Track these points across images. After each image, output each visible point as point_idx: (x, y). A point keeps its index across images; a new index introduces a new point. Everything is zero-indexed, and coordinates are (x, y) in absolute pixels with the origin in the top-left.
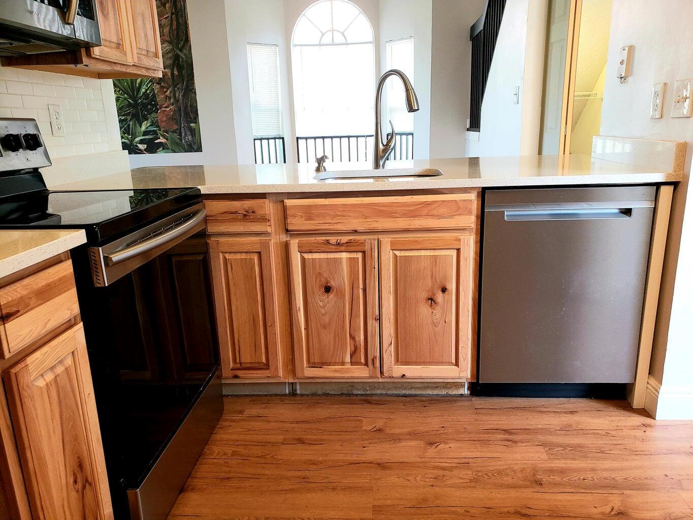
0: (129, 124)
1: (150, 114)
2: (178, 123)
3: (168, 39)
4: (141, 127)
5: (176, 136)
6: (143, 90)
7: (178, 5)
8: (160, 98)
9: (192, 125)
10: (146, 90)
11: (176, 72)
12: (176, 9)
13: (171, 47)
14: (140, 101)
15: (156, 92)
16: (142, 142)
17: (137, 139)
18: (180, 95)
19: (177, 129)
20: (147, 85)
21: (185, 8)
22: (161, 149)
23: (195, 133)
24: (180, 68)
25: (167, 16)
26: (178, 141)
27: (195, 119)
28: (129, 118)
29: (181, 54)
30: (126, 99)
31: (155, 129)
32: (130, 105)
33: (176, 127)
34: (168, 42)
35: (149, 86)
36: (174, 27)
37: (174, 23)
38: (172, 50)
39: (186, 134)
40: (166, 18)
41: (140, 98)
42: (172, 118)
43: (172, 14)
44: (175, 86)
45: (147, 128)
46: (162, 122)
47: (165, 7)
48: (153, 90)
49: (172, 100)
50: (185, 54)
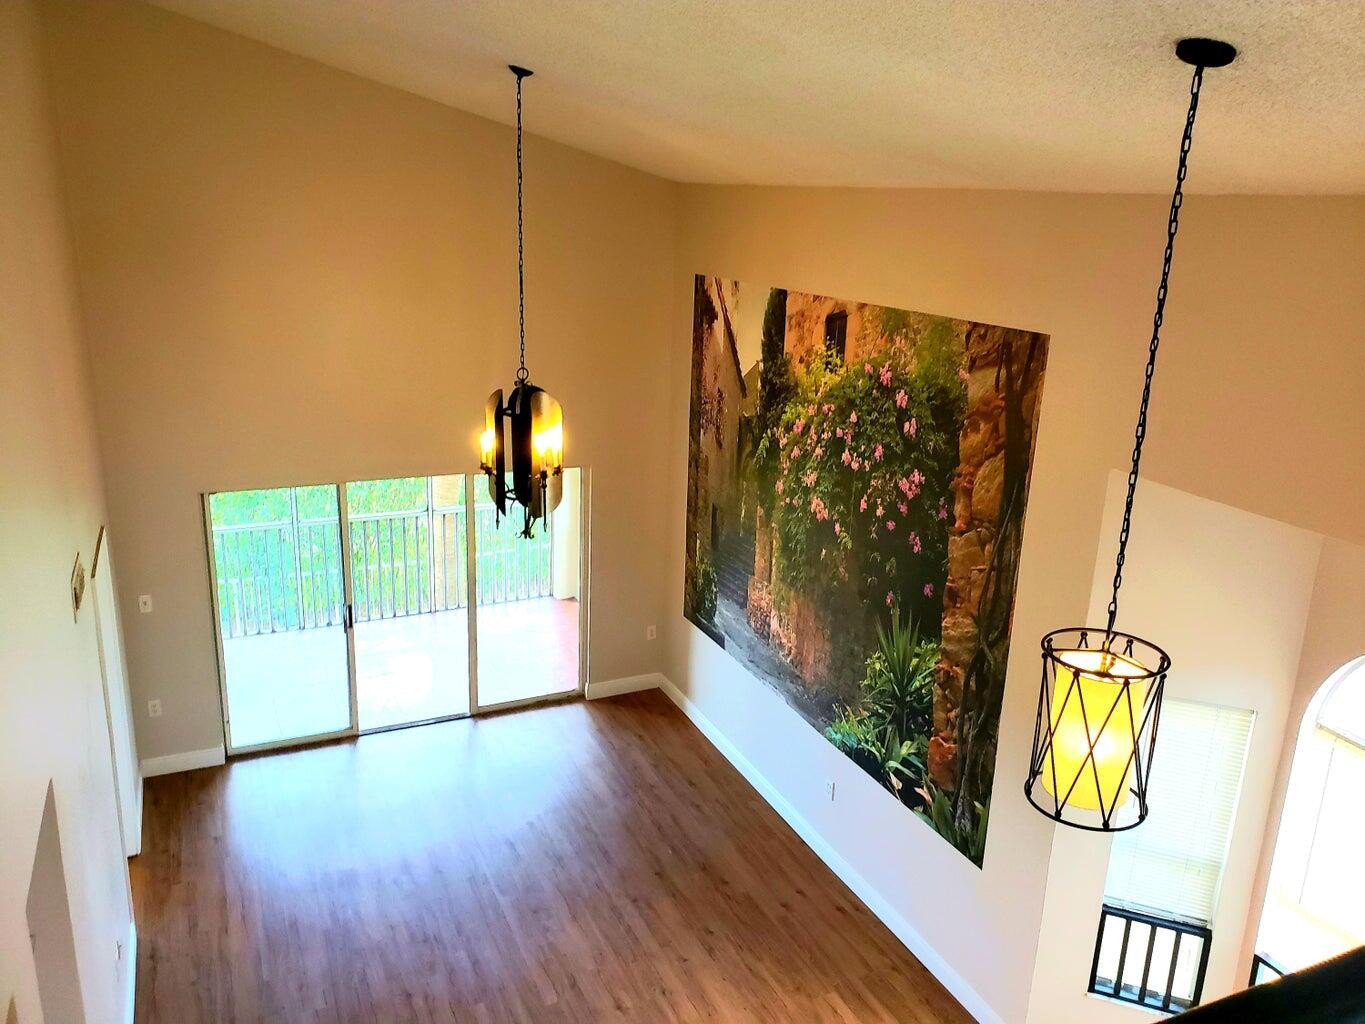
0: (886, 729)
1: (920, 733)
2: (957, 783)
3: (975, 613)
4: (901, 745)
5: (948, 804)
6: (917, 684)
7: (1006, 556)
8: (939, 715)
9: (977, 804)
10: (922, 687)
11: (973, 684)
12: (1000, 561)
13: (976, 631)
14: (908, 699)
15: (935, 699)
16: (897, 773)
17: (893, 764)
18: (970, 732)
19: (952, 793)
20: (924, 678)
21: (1016, 567)
22: (921, 809)
23: (979, 822)
24: (982, 682)
25: (982, 567)
26: (949, 816)
27: (985, 797)
28: (889, 718)
29: (990, 656)
30: (890, 680)
31: (921, 766)
32: (893, 695)
33: (951, 788)
34: (973, 617)
35: (927, 680)
36: (990, 594)
37: (992, 588)
38: (975, 638)
39: (963, 813)
40: (981, 571)
41: (911, 694)
42: (948, 767)
43: (992, 568)
44: (966, 710)
45: (909, 755)
46: (932, 759)
47: (983, 550)
48: (930, 692)
49: (955, 734)
50: (995, 660)
